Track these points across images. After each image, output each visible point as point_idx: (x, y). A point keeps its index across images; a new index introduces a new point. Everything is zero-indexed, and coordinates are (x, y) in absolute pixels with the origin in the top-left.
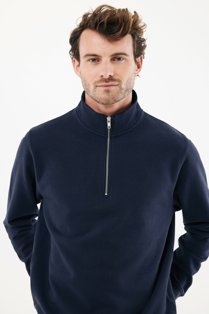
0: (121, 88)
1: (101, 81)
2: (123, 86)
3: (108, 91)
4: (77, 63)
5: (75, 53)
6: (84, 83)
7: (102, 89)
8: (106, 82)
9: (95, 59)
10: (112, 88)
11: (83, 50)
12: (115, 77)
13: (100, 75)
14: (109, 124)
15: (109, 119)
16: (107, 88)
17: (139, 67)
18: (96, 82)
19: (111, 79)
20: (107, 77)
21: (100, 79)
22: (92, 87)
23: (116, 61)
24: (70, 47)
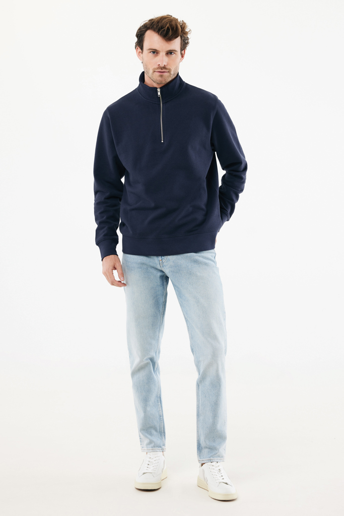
0: (171, 74)
1: (158, 68)
2: (172, 73)
3: (161, 76)
4: (139, 50)
5: (140, 44)
6: (145, 67)
7: (158, 74)
8: (162, 69)
9: (155, 52)
10: (165, 74)
11: (146, 45)
12: (167, 67)
13: (158, 64)
14: (159, 94)
15: (159, 90)
16: (162, 74)
17: (182, 57)
18: (154, 69)
19: (164, 68)
20: (163, 66)
21: (158, 66)
22: (151, 71)
23: (169, 55)
24: (136, 39)
